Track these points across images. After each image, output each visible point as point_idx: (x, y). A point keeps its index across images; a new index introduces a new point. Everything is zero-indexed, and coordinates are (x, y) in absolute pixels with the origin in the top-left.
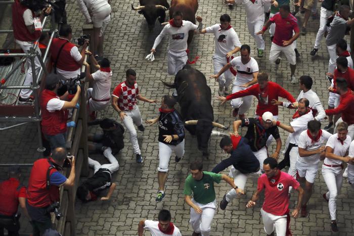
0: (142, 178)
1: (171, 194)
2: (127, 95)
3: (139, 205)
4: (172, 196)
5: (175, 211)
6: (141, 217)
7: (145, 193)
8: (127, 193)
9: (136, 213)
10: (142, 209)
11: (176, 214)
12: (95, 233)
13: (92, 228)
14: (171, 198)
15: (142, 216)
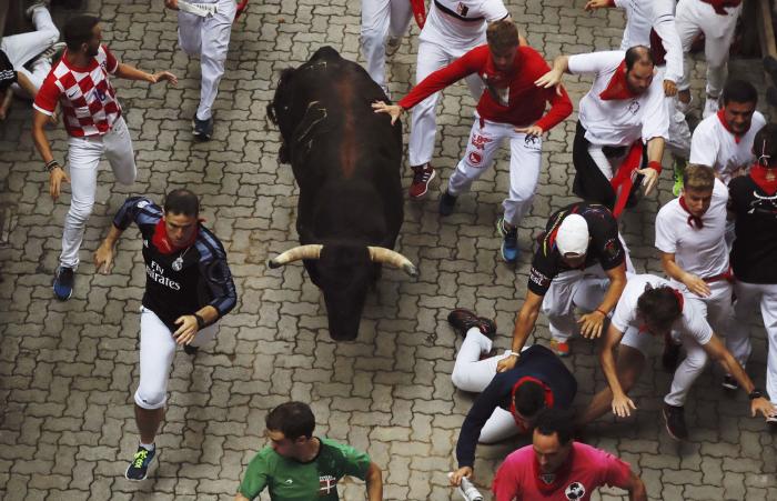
0: (159, 51)
1: (235, 92)
2: (80, 94)
3: (151, 119)
4: (237, 96)
5: (245, 134)
6: (156, 148)
7: (167, 89)
8: (123, 87)
9: (144, 140)
10: (160, 129)
11: (246, 142)
12: (40, 189)
13: (33, 176)
14: (234, 100)
15: (160, 146)
